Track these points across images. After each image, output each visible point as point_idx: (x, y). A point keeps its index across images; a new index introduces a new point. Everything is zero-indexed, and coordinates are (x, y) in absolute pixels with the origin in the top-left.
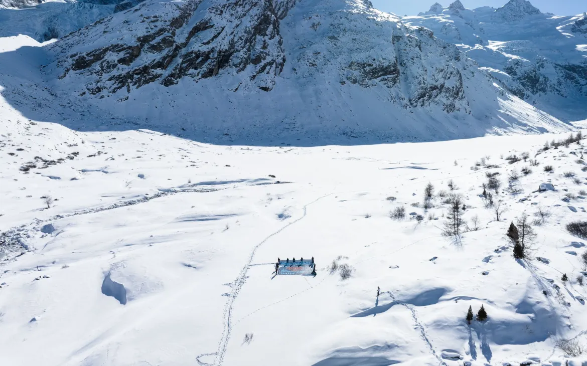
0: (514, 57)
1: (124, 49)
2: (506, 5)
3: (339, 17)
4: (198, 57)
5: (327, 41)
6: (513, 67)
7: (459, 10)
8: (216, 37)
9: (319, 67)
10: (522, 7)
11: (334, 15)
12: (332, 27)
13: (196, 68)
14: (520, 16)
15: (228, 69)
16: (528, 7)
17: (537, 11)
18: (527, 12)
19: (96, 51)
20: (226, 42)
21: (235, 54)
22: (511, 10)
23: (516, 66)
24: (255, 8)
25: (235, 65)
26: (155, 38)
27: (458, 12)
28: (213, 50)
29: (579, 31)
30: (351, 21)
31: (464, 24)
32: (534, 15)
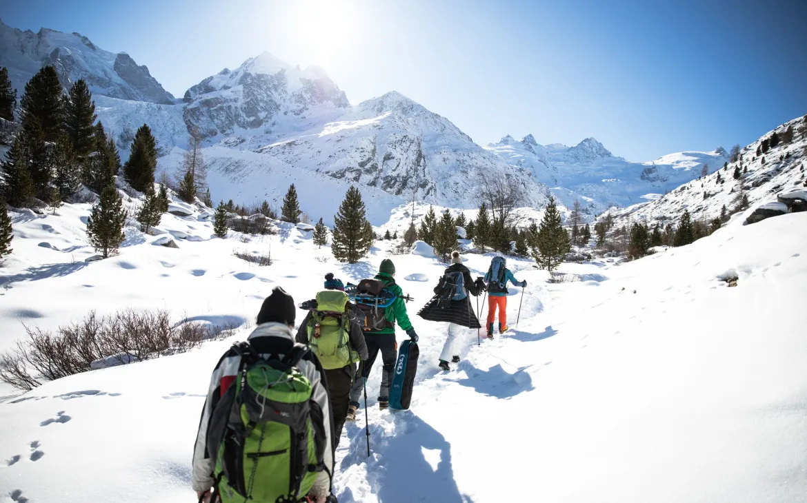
0: (590, 200)
1: (354, 171)
2: (579, 144)
3: (462, 155)
4: (391, 180)
5: (460, 174)
6: (589, 208)
7: (532, 145)
8: (398, 166)
9: (461, 194)
10: (594, 149)
11: (458, 152)
12: (458, 163)
13: (391, 188)
14: (593, 158)
15: (407, 189)
16: (600, 149)
17: (609, 154)
18: (599, 154)
19: (341, 170)
20: (404, 170)
21: (410, 180)
22: (584, 150)
23: (591, 208)
24: (413, 144)
25: (412, 188)
26: (366, 164)
27: (531, 147)
28: (398, 176)
29: (648, 179)
30: (473, 158)
31: (537, 161)
32: (606, 158)
